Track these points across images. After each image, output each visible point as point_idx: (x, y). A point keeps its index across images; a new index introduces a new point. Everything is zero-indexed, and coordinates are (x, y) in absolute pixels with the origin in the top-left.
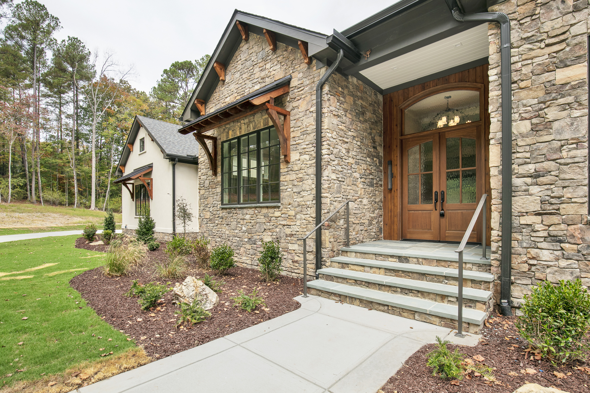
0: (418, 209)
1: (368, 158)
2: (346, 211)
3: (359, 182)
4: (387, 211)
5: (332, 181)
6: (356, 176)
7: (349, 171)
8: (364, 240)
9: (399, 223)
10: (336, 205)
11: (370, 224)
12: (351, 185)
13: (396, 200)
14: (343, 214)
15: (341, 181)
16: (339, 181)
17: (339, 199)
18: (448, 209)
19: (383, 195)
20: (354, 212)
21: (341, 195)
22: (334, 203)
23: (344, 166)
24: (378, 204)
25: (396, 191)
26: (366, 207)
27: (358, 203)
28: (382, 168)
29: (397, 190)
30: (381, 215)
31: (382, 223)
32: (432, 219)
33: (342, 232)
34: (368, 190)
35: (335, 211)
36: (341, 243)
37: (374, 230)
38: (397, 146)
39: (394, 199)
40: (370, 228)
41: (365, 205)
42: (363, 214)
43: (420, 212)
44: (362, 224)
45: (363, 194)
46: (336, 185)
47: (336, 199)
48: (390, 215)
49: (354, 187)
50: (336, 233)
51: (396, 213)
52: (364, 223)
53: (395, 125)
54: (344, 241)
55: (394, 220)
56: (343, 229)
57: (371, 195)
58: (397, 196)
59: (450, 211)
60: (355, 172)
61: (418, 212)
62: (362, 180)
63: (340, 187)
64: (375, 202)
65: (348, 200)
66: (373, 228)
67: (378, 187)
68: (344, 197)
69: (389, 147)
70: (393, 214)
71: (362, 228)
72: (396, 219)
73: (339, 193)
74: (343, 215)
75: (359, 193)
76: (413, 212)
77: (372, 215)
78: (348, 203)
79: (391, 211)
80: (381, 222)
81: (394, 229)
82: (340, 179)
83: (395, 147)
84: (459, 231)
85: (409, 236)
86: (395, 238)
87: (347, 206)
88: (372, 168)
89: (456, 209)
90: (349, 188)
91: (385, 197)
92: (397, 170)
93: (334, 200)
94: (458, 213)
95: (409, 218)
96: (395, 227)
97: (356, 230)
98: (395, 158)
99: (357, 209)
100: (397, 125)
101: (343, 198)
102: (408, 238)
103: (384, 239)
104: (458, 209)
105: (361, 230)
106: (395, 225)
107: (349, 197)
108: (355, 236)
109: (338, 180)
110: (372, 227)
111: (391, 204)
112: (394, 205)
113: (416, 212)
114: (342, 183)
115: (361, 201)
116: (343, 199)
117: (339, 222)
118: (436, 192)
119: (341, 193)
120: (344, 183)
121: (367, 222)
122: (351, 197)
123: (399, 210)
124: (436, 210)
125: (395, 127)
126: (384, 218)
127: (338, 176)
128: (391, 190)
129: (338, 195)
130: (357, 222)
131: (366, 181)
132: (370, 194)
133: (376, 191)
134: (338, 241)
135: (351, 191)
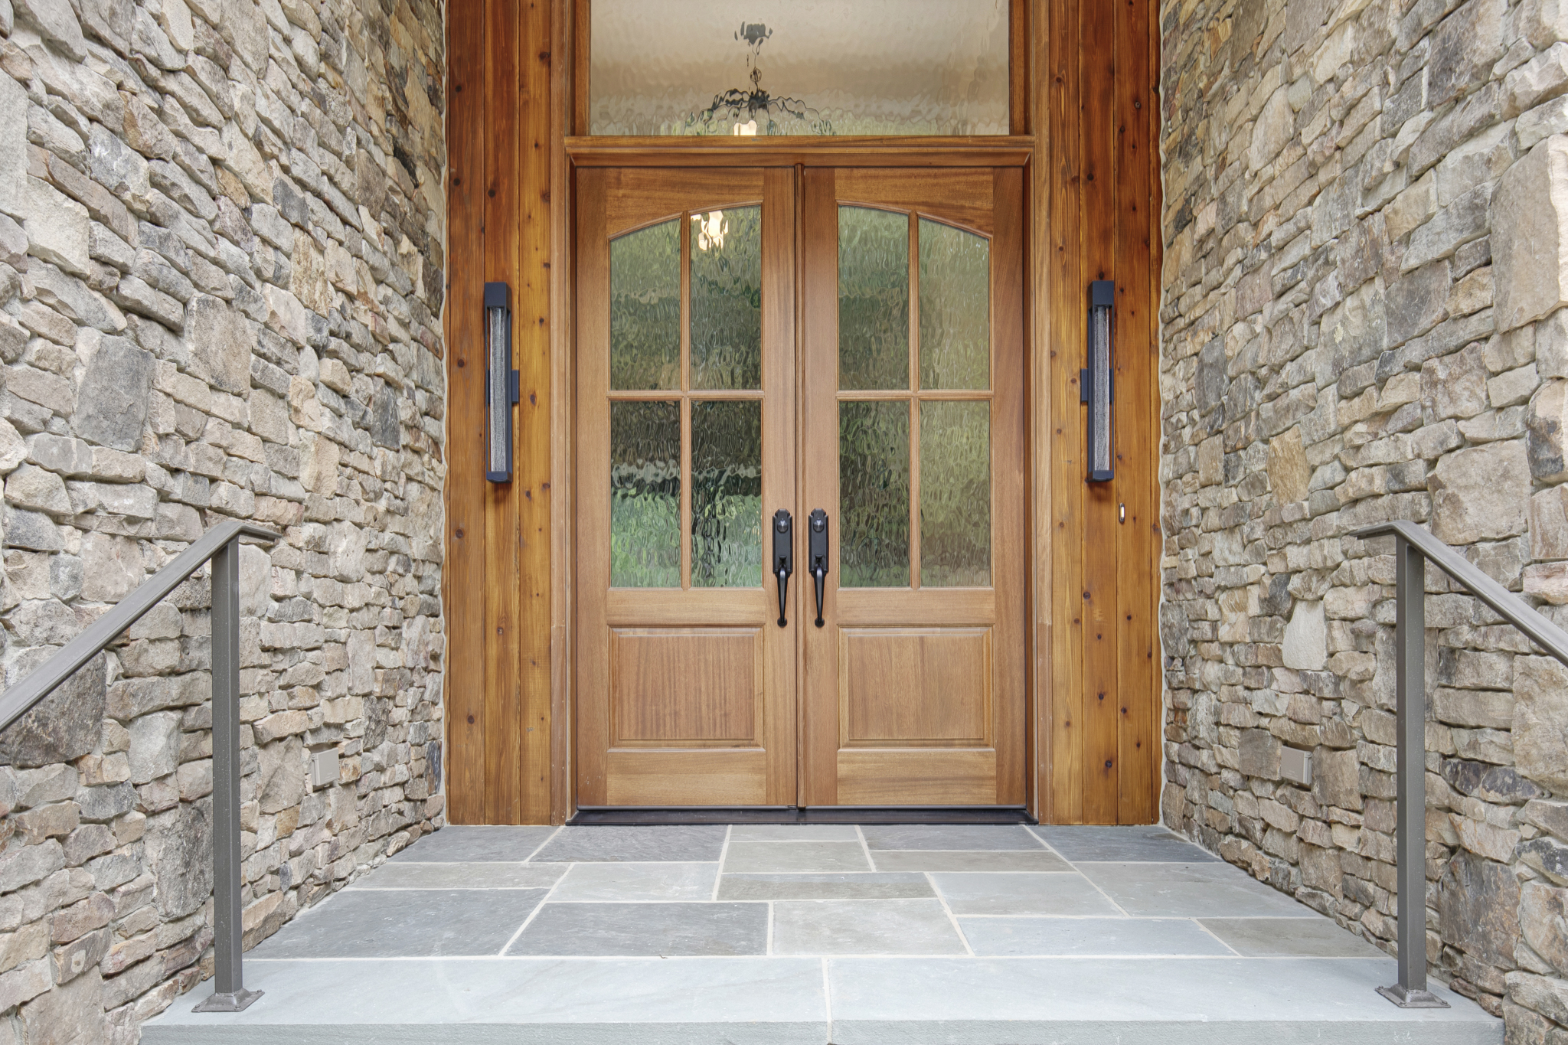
0: (674, 614)
1: (364, 211)
2: (201, 628)
3: (304, 379)
4: (474, 629)
5: (36, 277)
6: (283, 315)
7: (224, 244)
8: (341, 869)
9: (562, 707)
10: (88, 562)
11: (381, 725)
12: (245, 387)
13: (536, 556)
14: (165, 656)
15: (146, 316)
16: (126, 310)
17: (127, 501)
18: (849, 618)
19: (443, 518)
20: (270, 634)
21: (151, 468)
22: (70, 539)
23: (172, 172)
24: (419, 578)
25: (536, 493)
26: (353, 597)
27: (298, 558)
28: (438, 326)
29: (546, 486)
30: (435, 657)
31: (439, 711)
32: (757, 678)
33: (153, 850)
34: (364, 465)
35: (82, 640)
36: (153, 968)
37: (401, 772)
38: (546, 196)
39: (522, 545)
40: (376, 757)
41: (344, 580)
42: (331, 652)
43: (686, 633)
44: (326, 736)
45: (332, 484)
46: (87, 342)
47: (89, 492)
48: (493, 651)
49: (269, 416)
50: (88, 876)
51: (537, 643)
52: (339, 727)
53: (533, 48)
54: (170, 933)
55: (522, 689)
56: (167, 820)
57: (382, 505)
58: (546, 531)
59: (858, 632)
60: (279, 280)
61: (673, 633)
62: (330, 370)
63: (135, 377)
64: (407, 562)
65: (222, 530)
66: (393, 757)
67: (417, 452)
68: (178, 487)
69: (492, 193)
70: (514, 647)
71: (324, 767)
72: (536, 682)
73: (122, 435)
74: (174, 672)
75: (306, 474)
76: (641, 633)
77: (390, 659)
78: (221, 555)
79: (503, 631)
80: (434, 704)
81: (523, 748)
82: (135, 289)
83: (530, 198)
84: (909, 743)
85: (617, 791)
86: (534, 810)
87: (215, 577)
88: (386, 301)
89: (892, 619)
90: (224, 405)
91: (457, 532)
92: (547, 353)
93: (62, 503)
94: (901, 642)
95: (615, 674)
96: (536, 737)
97: (285, 796)
98: (536, 273)
99: (287, 608)
100: (545, 57)
101: (164, 497)
102: (611, 803)
103: (454, 819)
104: (900, 619)
105: (320, 790)
106: (533, 722)
107: (221, 495)
108: (275, 859)
109: (110, 293)
110: (385, 746)
111: (503, 580)
112: (524, 589)
113: (660, 633)
114: (154, 336)
115: (319, 548)
116: (170, 511)
117: (124, 748)
118: (780, 515)
119: (152, 444)
120: (185, 350)
121: (355, 713)
122: (243, 503)
123: (560, 622)
124: (782, 622)
125: (534, 66)
126: (450, 679)
127: (118, 252)
128: (502, 486)
129: (113, 460)
130: (291, 722)
131: (351, 390)
132: (378, 496)
133: (409, 479)
134: (118, 953)
135: (247, 445)
